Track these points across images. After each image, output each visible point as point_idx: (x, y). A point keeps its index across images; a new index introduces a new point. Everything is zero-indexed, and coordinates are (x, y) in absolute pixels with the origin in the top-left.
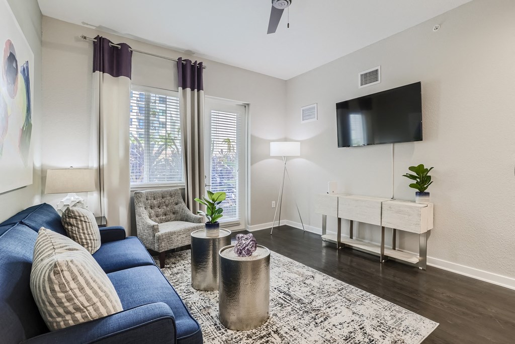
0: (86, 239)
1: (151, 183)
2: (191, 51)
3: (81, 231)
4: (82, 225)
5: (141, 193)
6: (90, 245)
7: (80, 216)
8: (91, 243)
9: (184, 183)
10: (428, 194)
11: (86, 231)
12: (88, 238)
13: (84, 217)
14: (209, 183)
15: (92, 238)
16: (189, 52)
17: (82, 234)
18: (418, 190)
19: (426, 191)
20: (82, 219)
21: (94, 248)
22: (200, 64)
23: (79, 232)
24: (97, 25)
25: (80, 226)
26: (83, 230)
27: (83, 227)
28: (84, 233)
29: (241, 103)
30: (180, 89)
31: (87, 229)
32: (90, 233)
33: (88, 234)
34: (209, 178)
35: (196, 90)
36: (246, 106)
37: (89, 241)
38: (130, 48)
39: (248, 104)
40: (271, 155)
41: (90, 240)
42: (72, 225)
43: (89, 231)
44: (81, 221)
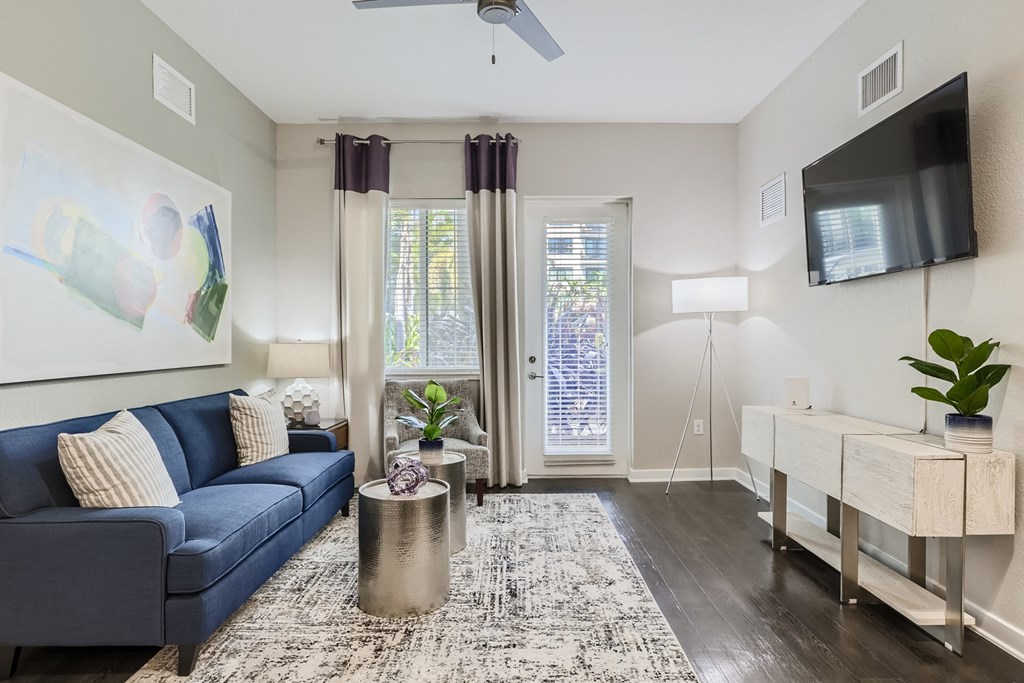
0: (250, 440)
1: (430, 367)
2: (488, 118)
3: (245, 428)
4: (247, 420)
5: (396, 383)
6: (255, 449)
7: (244, 408)
8: (257, 447)
9: (477, 370)
10: (987, 422)
11: (251, 430)
12: (253, 439)
13: (250, 409)
14: (543, 371)
15: (259, 440)
16: (487, 120)
17: (246, 433)
18: (954, 411)
19: (983, 413)
20: (248, 412)
21: (263, 453)
22: (508, 136)
23: (242, 430)
24: (337, 118)
25: (244, 422)
26: (247, 427)
27: (247, 423)
28: (249, 432)
29: (613, 198)
30: (469, 193)
31: (253, 427)
32: (257, 432)
33: (255, 434)
34: (543, 360)
35: (498, 191)
36: (627, 202)
37: (254, 444)
38: (386, 139)
39: (631, 199)
40: (675, 312)
41: (257, 442)
42: (236, 420)
43: (256, 429)
44: (246, 414)
